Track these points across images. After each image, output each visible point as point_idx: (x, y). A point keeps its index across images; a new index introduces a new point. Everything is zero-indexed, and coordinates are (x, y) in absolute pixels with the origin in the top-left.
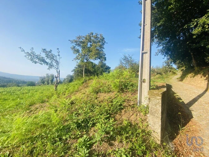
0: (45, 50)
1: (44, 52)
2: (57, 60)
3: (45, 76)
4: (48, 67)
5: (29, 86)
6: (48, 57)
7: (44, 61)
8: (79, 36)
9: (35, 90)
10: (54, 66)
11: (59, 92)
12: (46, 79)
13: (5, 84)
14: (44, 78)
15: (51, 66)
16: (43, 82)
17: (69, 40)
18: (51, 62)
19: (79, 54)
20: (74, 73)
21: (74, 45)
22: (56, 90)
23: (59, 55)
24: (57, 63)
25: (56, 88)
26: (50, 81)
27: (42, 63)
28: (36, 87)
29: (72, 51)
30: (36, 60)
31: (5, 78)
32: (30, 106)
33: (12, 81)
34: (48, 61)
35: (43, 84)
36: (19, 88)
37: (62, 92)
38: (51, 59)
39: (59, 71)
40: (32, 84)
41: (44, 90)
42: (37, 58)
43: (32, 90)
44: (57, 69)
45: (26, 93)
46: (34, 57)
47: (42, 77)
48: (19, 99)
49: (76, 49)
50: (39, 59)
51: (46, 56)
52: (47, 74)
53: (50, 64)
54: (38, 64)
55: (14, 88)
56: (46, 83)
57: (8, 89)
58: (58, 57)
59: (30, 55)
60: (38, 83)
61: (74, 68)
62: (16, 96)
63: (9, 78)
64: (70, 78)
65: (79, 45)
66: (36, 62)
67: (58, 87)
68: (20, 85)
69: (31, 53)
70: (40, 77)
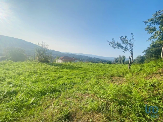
0: (122, 37)
1: (121, 39)
2: (132, 43)
3: (118, 57)
4: (123, 50)
5: (109, 64)
6: (124, 43)
7: (120, 46)
8: (155, 13)
9: (112, 67)
10: (129, 49)
11: (133, 71)
12: (119, 59)
13: (97, 61)
14: (118, 59)
15: (126, 49)
16: (117, 61)
17: (143, 22)
18: (126, 46)
19: (156, 33)
20: (145, 54)
21: (149, 25)
22: (129, 69)
23: (133, 39)
24: (131, 46)
25: (129, 67)
26: (122, 61)
27: (119, 47)
28: (113, 65)
29: (147, 31)
30: (115, 46)
31: (97, 58)
32: (111, 76)
33: (100, 60)
34: (124, 45)
35: (117, 63)
36: (104, 64)
37: (136, 72)
38: (126, 44)
39: (133, 53)
40: (110, 62)
41: (118, 67)
42: (116, 44)
43: (110, 66)
44: (131, 51)
45: (108, 68)
46: (114, 44)
47: (116, 58)
48: (105, 71)
49: (152, 28)
50: (117, 45)
51: (123, 42)
52: (120, 56)
53: (125, 47)
54: (116, 49)
55: (102, 64)
56: (119, 62)
57: (99, 64)
58: (132, 40)
59: (112, 44)
60: (113, 62)
61: (146, 49)
62: (103, 69)
63: (99, 59)
64: (140, 59)
65: (156, 22)
66: (115, 48)
67: (131, 67)
68: (104, 62)
69: (113, 42)
70: (115, 58)
